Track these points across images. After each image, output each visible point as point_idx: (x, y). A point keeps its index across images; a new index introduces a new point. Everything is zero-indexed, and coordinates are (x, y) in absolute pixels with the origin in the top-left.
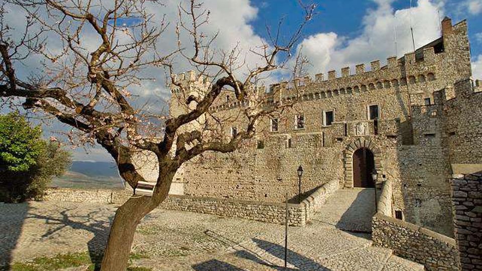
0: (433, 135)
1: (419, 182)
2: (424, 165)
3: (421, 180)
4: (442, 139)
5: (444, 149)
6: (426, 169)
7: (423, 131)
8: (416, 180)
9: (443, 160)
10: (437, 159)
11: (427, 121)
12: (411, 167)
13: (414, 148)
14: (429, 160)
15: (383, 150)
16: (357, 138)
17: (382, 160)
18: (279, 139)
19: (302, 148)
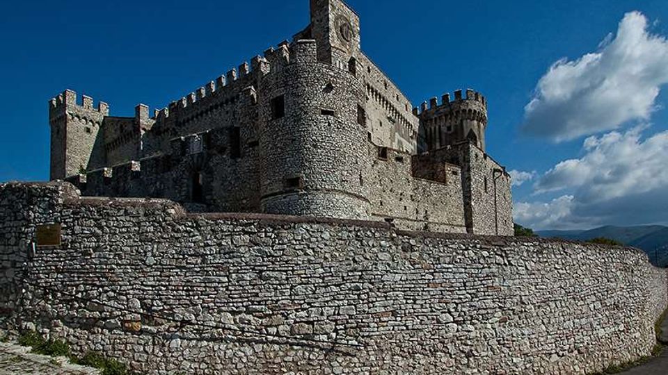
7: (248, 138)
11: (252, 126)
13: (240, 161)
15: (214, 168)
16: (192, 156)
17: (212, 181)
18: (126, 168)
19: (145, 178)
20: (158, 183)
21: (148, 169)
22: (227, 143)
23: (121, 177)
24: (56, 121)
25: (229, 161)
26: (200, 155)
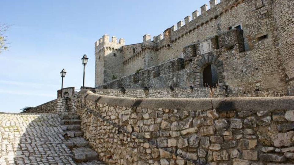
0: (265, 37)
1: (257, 87)
2: (260, 69)
3: (258, 84)
4: (274, 39)
5: (277, 48)
6: (261, 71)
7: (256, 35)
8: (254, 86)
9: (276, 59)
10: (271, 59)
11: (259, 24)
12: (249, 73)
13: (250, 53)
14: (263, 62)
15: (224, 62)
16: (203, 56)
17: (223, 72)
18: (149, 71)
19: (164, 76)
20: (174, 79)
21: (166, 70)
22: (235, 41)
23: (145, 77)
24: (98, 53)
25: (238, 55)
26: (210, 54)
